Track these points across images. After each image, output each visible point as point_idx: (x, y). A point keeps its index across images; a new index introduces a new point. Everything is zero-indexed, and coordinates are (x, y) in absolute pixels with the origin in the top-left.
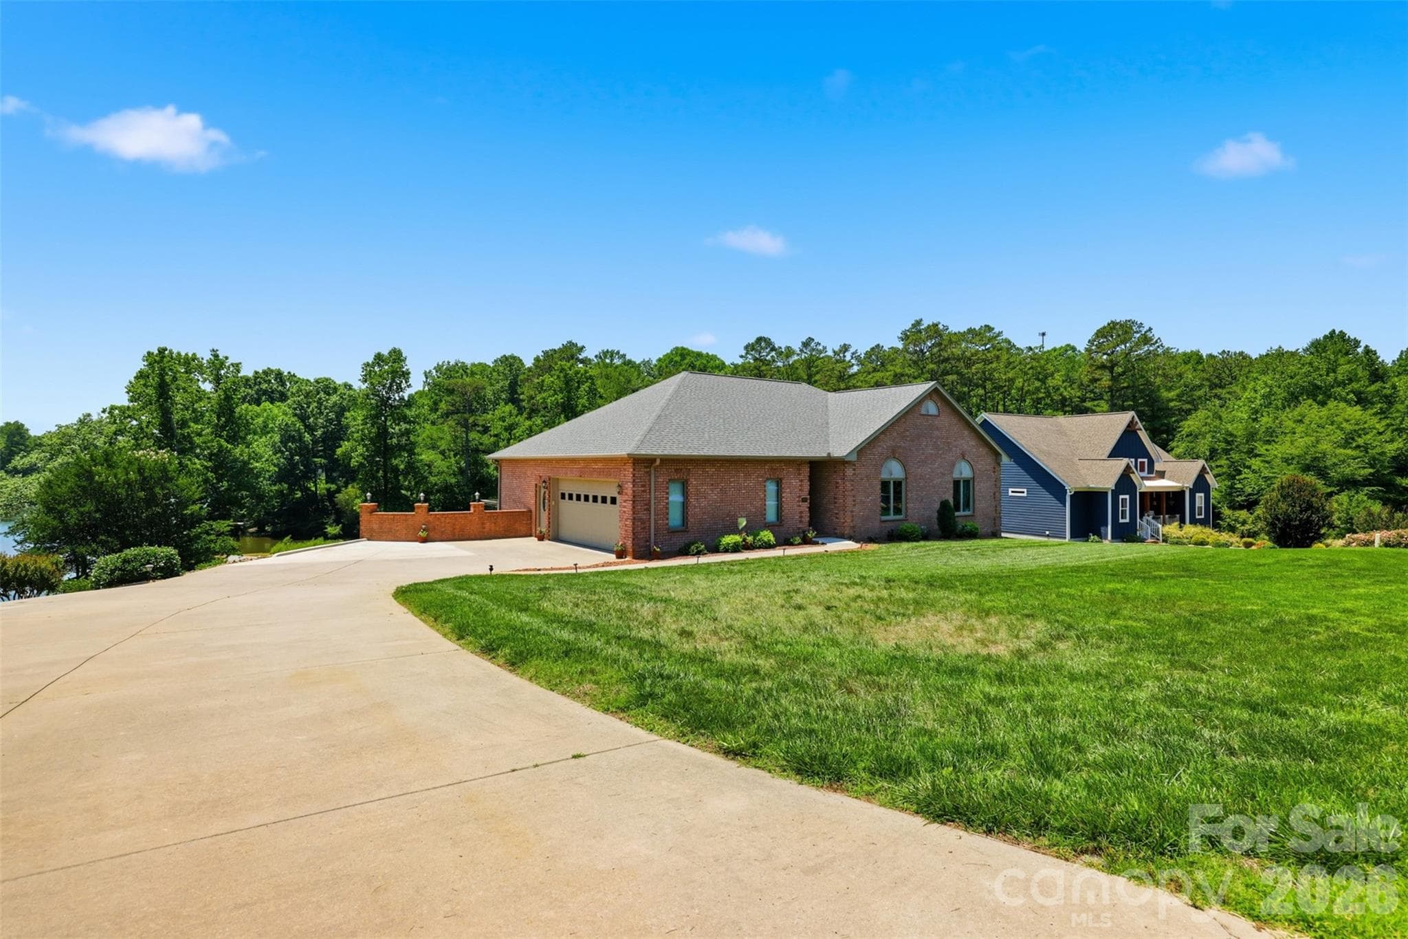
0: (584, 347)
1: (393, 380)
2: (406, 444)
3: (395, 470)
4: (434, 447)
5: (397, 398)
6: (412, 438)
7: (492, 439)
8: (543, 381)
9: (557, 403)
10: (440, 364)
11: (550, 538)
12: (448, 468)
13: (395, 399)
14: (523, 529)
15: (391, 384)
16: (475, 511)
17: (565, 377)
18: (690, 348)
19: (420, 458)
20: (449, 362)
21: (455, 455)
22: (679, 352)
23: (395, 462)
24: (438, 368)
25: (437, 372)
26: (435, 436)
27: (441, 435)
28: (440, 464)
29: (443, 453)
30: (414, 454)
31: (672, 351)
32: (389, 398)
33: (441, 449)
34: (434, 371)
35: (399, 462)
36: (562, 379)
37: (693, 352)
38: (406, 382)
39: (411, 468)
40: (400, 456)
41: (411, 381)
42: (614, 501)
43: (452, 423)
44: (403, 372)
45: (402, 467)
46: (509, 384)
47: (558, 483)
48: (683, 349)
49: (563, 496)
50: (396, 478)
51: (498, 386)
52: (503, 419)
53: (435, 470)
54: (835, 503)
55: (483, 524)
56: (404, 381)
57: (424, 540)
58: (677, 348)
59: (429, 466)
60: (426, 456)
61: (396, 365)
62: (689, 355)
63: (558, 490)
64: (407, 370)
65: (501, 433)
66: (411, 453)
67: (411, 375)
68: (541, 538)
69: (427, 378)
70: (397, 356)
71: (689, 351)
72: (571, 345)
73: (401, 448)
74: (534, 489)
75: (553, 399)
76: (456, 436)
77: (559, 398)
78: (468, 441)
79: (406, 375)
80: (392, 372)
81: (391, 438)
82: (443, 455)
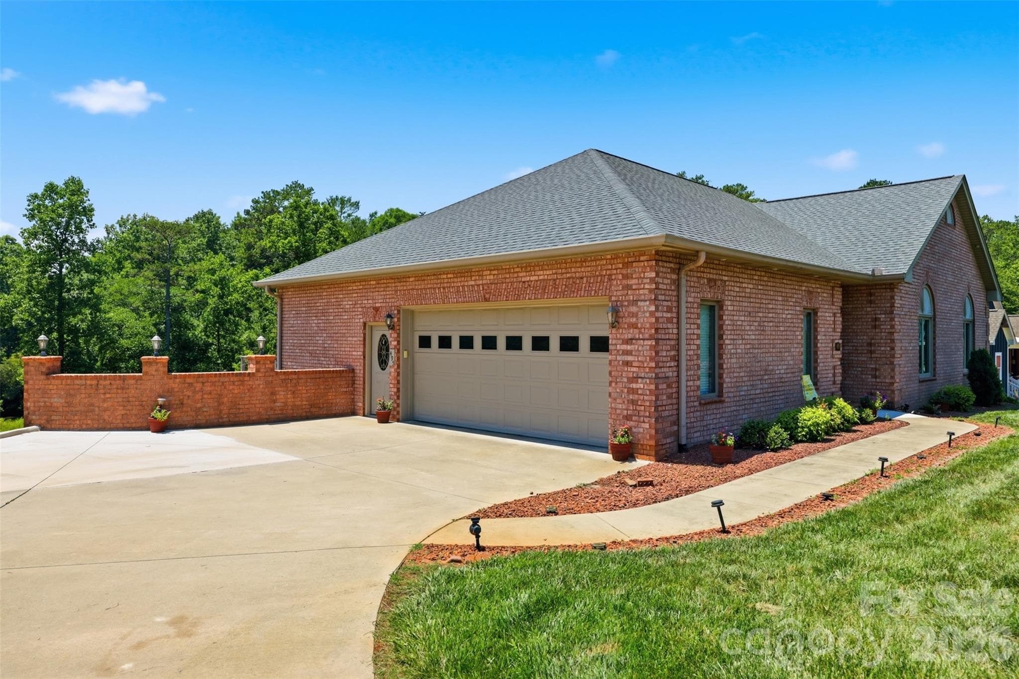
0: (312, 189)
1: (71, 217)
2: (89, 299)
3: (74, 331)
4: (124, 305)
5: (77, 241)
6: (96, 290)
7: (198, 296)
8: (271, 221)
9: (291, 246)
10: (125, 217)
11: (400, 416)
12: (144, 328)
13: (73, 241)
14: (341, 401)
15: (68, 224)
16: (258, 370)
17: (299, 216)
18: (406, 211)
19: (107, 316)
20: (135, 216)
21: (151, 315)
22: (394, 215)
23: (73, 321)
24: (122, 223)
25: (120, 226)
26: (125, 291)
27: (135, 290)
28: (132, 322)
29: (136, 310)
30: (99, 311)
31: (386, 213)
32: (66, 240)
33: (134, 305)
34: (118, 226)
35: (80, 320)
36: (295, 218)
37: (408, 214)
38: (88, 221)
39: (95, 329)
40: (80, 313)
41: (95, 219)
42: (600, 344)
43: (149, 274)
44: (84, 208)
45: (84, 326)
46: (207, 242)
47: (413, 319)
48: (398, 210)
49: (425, 342)
50: (75, 340)
51: (194, 244)
52: (212, 272)
53: (127, 332)
54: (871, 352)
55: (273, 394)
56: (85, 220)
57: (163, 428)
58: (391, 210)
59: (120, 327)
60: (115, 314)
61: (75, 198)
62: (404, 217)
63: (413, 330)
64: (91, 205)
65: (210, 288)
66: (96, 308)
67: (95, 213)
68: (384, 418)
69: (108, 234)
70: (76, 187)
71: (404, 213)
72: (296, 186)
73: (83, 303)
74: (359, 330)
75: (286, 241)
76: (153, 292)
77: (293, 241)
78: (168, 296)
79: (88, 212)
80: (71, 206)
81: (69, 291)
82: (138, 314)
